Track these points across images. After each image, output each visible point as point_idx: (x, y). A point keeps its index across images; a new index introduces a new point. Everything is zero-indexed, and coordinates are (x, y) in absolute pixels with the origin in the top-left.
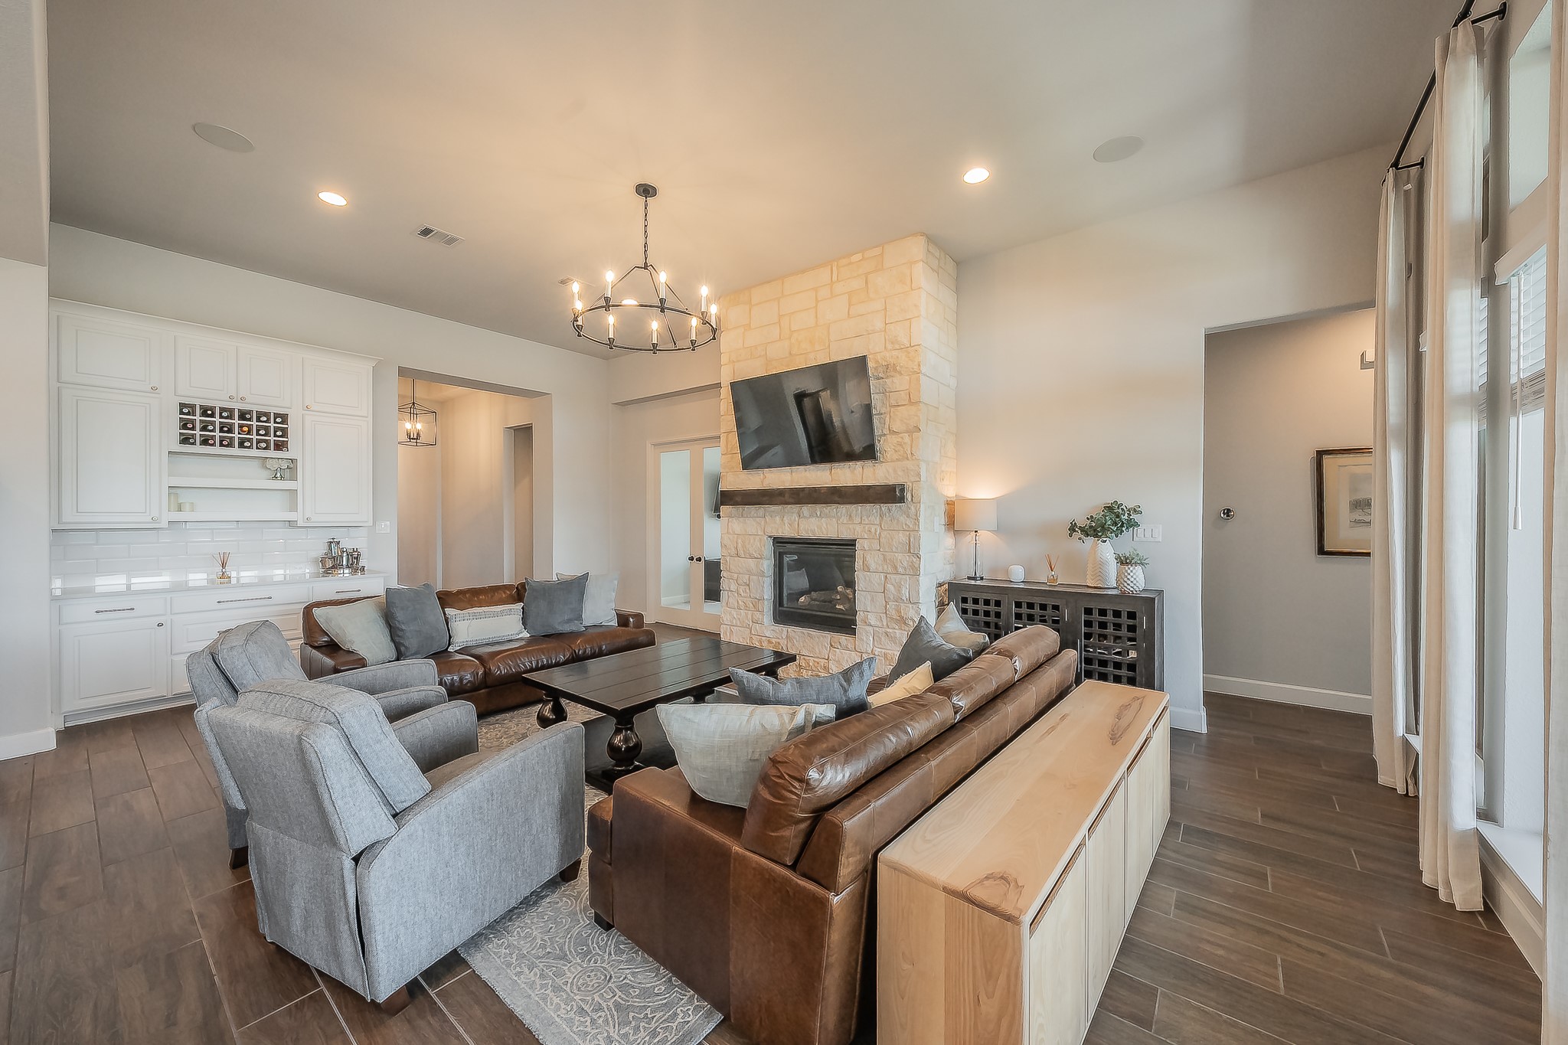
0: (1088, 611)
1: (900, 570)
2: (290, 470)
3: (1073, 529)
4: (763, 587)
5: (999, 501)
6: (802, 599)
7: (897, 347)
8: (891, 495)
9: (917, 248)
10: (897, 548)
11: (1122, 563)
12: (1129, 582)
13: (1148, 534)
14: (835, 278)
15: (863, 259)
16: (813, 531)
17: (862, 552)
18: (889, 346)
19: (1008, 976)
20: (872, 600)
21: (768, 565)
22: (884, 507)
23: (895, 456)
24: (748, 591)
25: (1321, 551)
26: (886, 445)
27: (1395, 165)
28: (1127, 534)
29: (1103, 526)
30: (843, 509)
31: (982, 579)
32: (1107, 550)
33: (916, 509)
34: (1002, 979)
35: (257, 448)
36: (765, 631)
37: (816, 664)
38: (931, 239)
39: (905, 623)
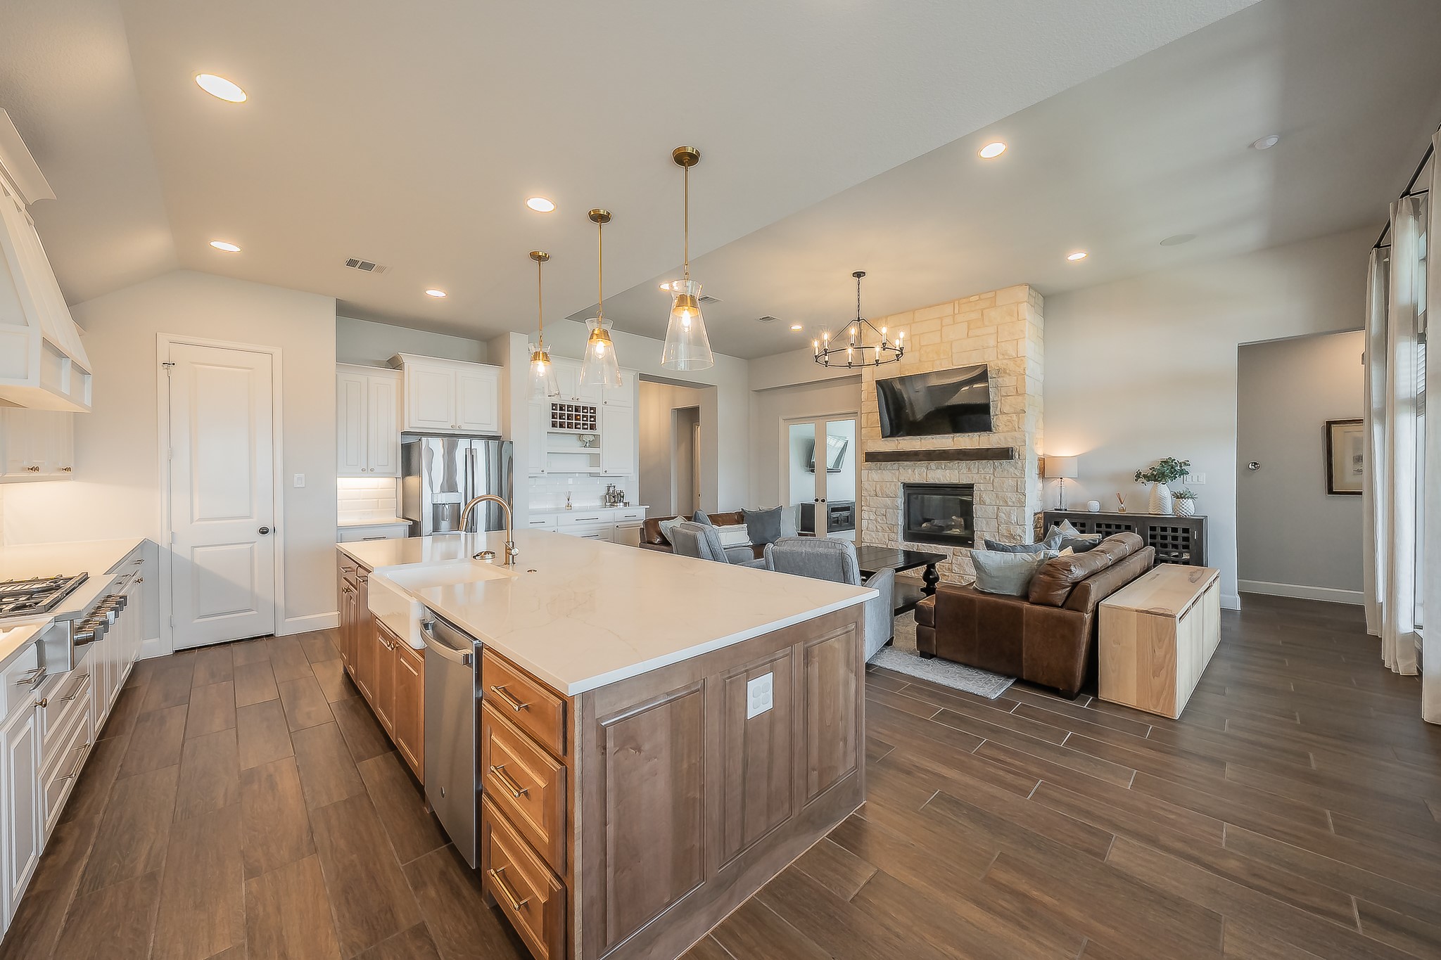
0: (1153, 529)
1: (1010, 503)
2: (595, 443)
3: (1138, 476)
4: (897, 516)
5: (1080, 459)
6: (924, 525)
7: (1007, 357)
8: (1005, 454)
9: (1023, 293)
10: (1007, 489)
11: (1178, 498)
12: (1183, 510)
13: (1195, 479)
14: (956, 311)
15: (980, 299)
16: (938, 479)
17: (978, 493)
18: (1000, 357)
19: (1170, 639)
20: (987, 523)
21: (900, 501)
22: (997, 463)
23: (1006, 429)
24: (885, 519)
25: (1330, 491)
26: (997, 420)
27: (1378, 246)
28: (1179, 480)
29: (1163, 474)
30: (963, 464)
31: (1066, 510)
32: (1164, 491)
33: (1022, 463)
34: (1167, 641)
35: (576, 428)
36: (900, 546)
37: (942, 567)
38: (1030, 287)
39: (1014, 538)
